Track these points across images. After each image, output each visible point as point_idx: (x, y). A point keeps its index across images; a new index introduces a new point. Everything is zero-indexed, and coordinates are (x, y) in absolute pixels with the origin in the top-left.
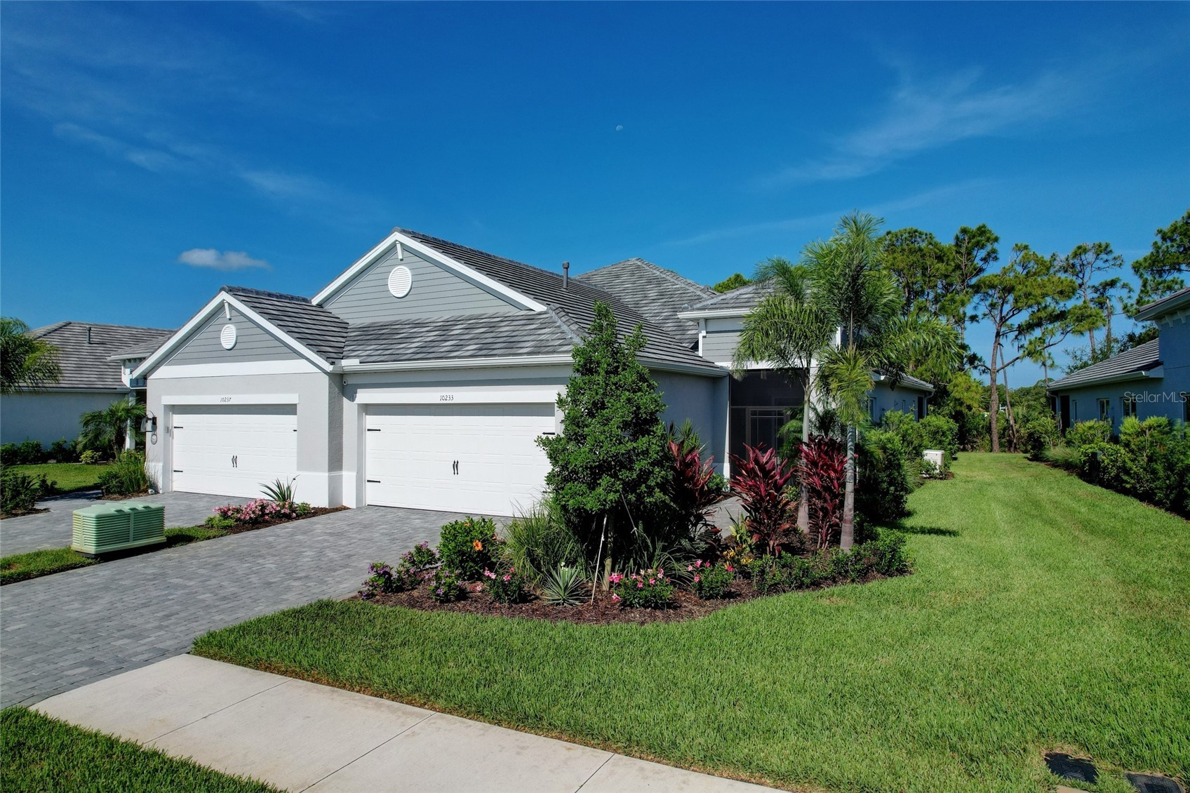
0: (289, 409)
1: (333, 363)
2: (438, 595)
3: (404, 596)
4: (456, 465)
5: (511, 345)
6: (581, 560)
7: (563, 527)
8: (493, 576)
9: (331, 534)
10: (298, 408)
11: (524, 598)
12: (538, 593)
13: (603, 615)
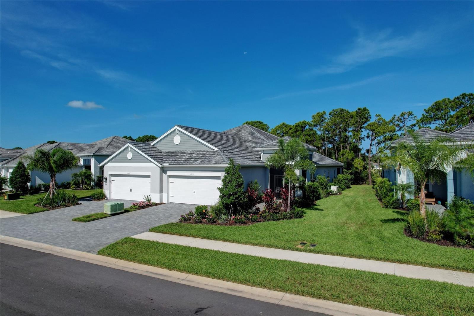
0: (148, 176)
1: (161, 165)
2: (196, 221)
3: (188, 222)
4: (194, 192)
5: (210, 161)
6: (227, 214)
7: (223, 207)
8: (208, 217)
9: (164, 210)
10: (151, 176)
11: (214, 222)
12: (217, 221)
13: (231, 225)
